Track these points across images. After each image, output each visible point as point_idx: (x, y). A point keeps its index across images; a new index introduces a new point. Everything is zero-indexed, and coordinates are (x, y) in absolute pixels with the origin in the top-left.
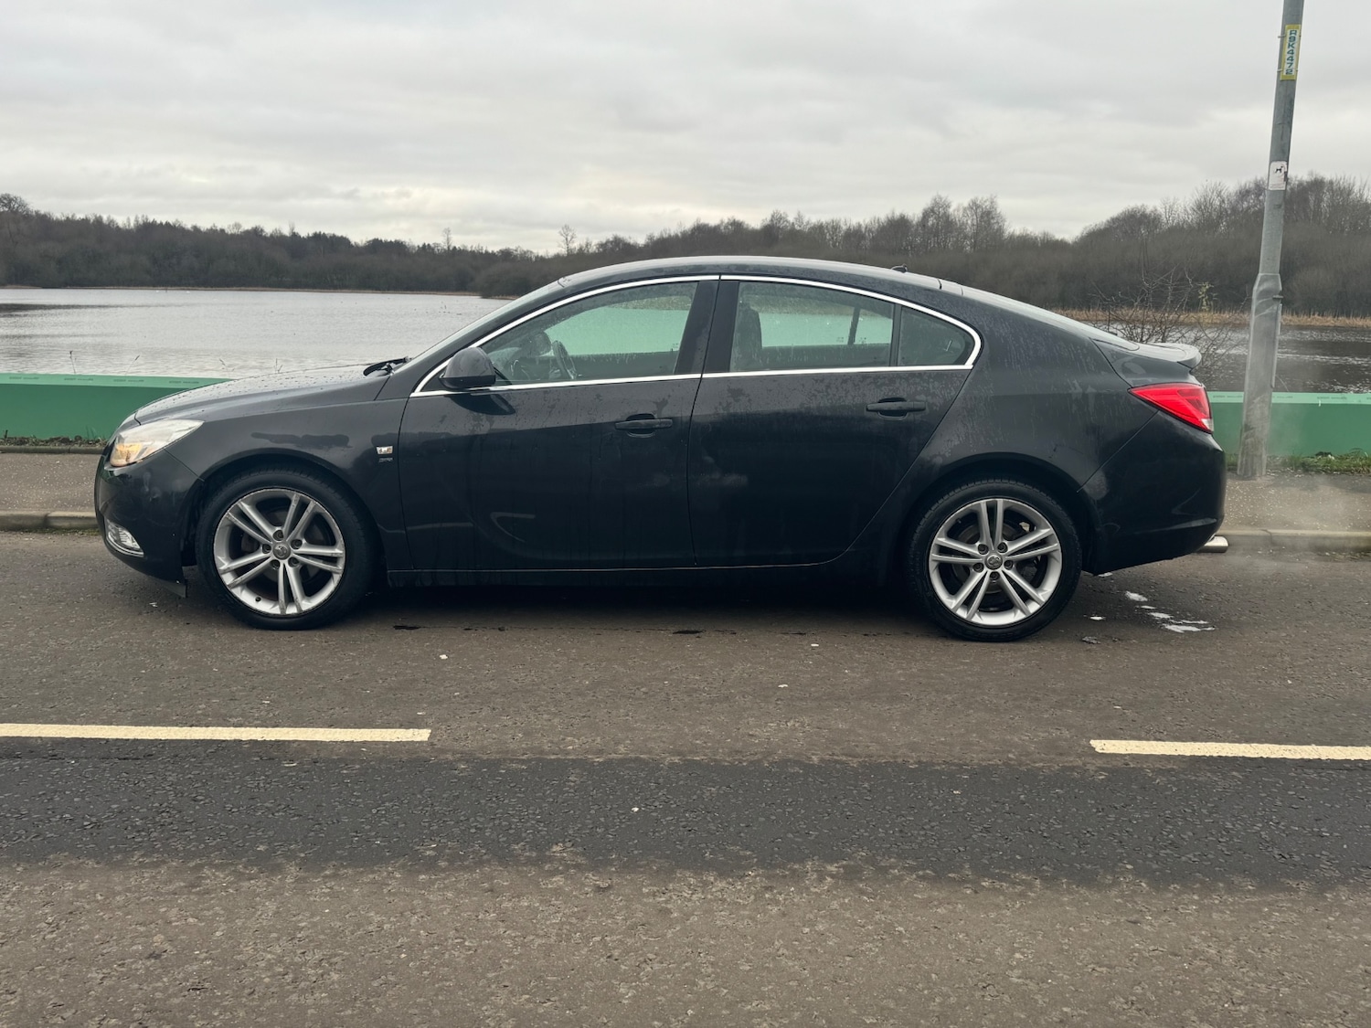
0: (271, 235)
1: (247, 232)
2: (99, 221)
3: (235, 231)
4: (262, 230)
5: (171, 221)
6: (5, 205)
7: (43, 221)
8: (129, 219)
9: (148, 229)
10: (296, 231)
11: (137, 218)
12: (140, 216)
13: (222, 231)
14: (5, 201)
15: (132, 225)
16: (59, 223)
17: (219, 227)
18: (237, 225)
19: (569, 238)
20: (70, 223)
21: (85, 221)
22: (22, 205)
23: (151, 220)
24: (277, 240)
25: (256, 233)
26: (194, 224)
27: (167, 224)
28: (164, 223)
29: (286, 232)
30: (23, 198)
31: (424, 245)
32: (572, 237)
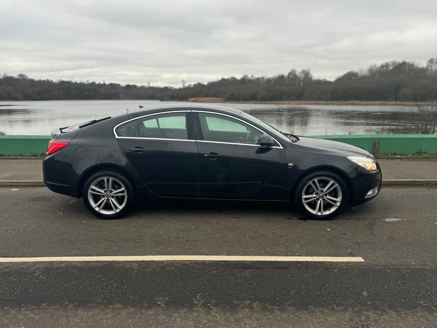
0: (98, 84)
1: (91, 83)
2: (48, 81)
3: (87, 83)
4: (95, 83)
5: (69, 80)
6: (21, 77)
7: (32, 81)
8: (57, 80)
9: (62, 83)
10: (105, 83)
11: (59, 80)
12: (60, 79)
13: (84, 83)
14: (21, 76)
15: (58, 82)
16: (37, 82)
17: (83, 82)
18: (88, 81)
19: (184, 83)
20: (40, 82)
21: (44, 81)
22: (26, 77)
23: (63, 80)
24: (100, 85)
25: (93, 84)
26: (76, 81)
27: (68, 81)
28: (67, 81)
29: (102, 83)
30: (26, 75)
31: (142, 86)
32: (185, 83)
